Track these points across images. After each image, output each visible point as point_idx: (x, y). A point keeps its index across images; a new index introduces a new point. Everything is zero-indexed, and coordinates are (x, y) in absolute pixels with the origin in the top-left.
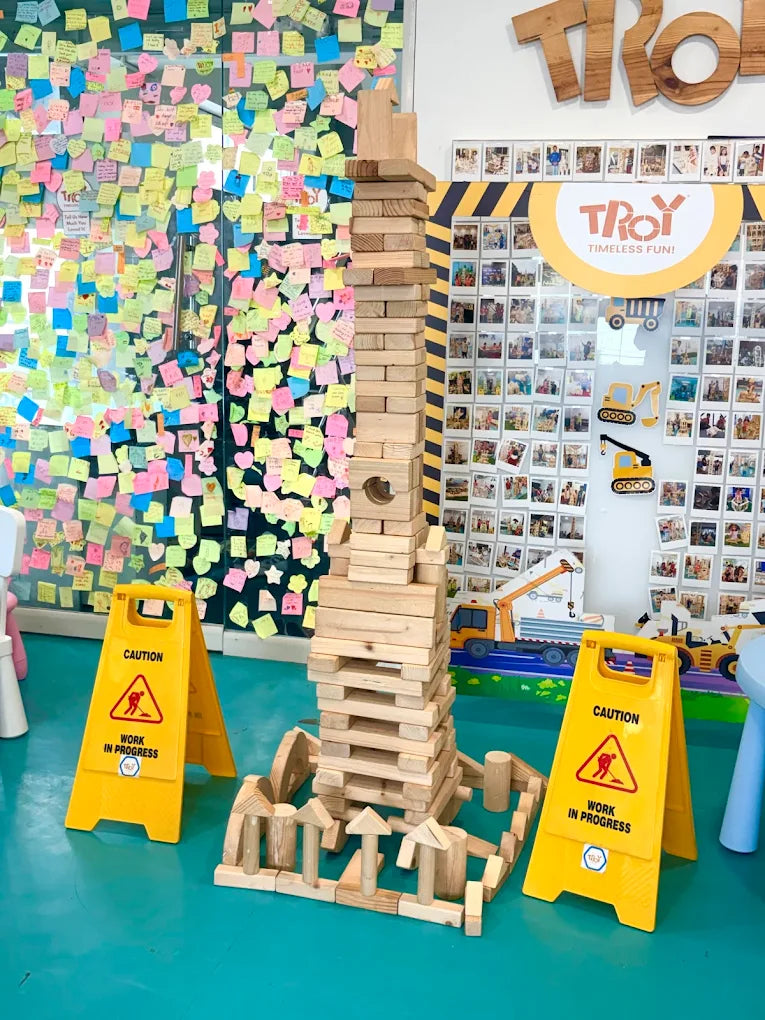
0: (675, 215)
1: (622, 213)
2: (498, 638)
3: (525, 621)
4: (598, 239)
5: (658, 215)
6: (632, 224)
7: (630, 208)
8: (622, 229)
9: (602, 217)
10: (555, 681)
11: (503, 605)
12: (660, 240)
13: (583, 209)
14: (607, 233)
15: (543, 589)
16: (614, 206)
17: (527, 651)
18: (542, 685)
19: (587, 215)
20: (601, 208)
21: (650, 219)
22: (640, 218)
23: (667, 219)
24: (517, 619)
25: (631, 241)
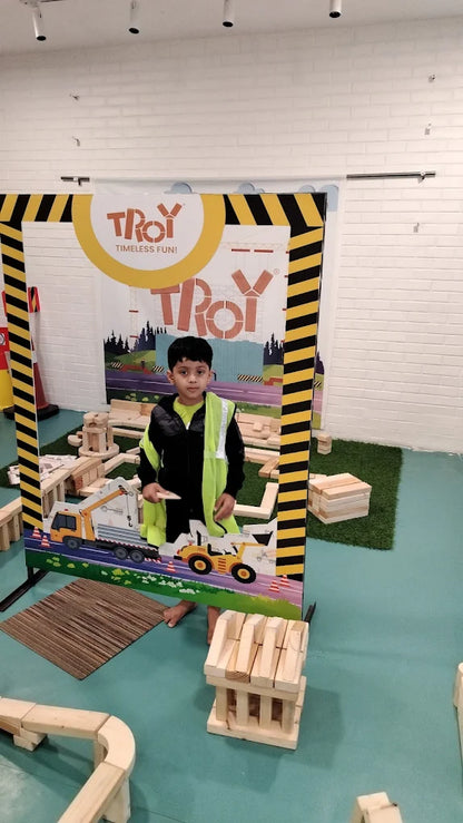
0: (176, 220)
1: (137, 219)
2: (84, 538)
3: (101, 527)
4: (122, 240)
5: (163, 220)
6: (145, 229)
7: (142, 216)
8: (138, 232)
9: (123, 222)
10: (123, 570)
11: (85, 514)
12: (166, 242)
13: (110, 216)
14: (128, 236)
15: (110, 504)
16: (131, 213)
17: (103, 548)
18: (115, 572)
19: (112, 220)
20: (122, 215)
21: (157, 224)
22: (150, 224)
23: (170, 223)
24: (95, 525)
25: (145, 243)
